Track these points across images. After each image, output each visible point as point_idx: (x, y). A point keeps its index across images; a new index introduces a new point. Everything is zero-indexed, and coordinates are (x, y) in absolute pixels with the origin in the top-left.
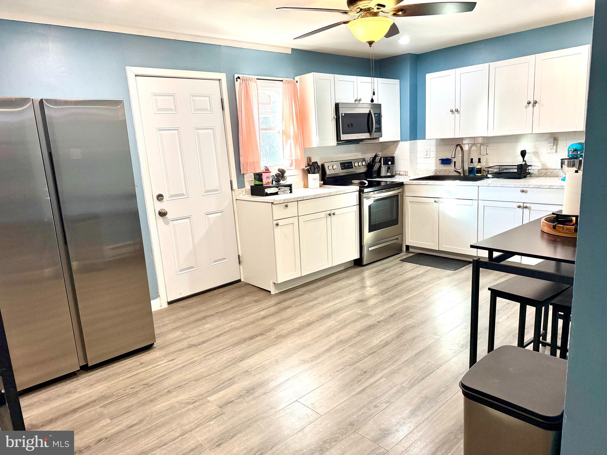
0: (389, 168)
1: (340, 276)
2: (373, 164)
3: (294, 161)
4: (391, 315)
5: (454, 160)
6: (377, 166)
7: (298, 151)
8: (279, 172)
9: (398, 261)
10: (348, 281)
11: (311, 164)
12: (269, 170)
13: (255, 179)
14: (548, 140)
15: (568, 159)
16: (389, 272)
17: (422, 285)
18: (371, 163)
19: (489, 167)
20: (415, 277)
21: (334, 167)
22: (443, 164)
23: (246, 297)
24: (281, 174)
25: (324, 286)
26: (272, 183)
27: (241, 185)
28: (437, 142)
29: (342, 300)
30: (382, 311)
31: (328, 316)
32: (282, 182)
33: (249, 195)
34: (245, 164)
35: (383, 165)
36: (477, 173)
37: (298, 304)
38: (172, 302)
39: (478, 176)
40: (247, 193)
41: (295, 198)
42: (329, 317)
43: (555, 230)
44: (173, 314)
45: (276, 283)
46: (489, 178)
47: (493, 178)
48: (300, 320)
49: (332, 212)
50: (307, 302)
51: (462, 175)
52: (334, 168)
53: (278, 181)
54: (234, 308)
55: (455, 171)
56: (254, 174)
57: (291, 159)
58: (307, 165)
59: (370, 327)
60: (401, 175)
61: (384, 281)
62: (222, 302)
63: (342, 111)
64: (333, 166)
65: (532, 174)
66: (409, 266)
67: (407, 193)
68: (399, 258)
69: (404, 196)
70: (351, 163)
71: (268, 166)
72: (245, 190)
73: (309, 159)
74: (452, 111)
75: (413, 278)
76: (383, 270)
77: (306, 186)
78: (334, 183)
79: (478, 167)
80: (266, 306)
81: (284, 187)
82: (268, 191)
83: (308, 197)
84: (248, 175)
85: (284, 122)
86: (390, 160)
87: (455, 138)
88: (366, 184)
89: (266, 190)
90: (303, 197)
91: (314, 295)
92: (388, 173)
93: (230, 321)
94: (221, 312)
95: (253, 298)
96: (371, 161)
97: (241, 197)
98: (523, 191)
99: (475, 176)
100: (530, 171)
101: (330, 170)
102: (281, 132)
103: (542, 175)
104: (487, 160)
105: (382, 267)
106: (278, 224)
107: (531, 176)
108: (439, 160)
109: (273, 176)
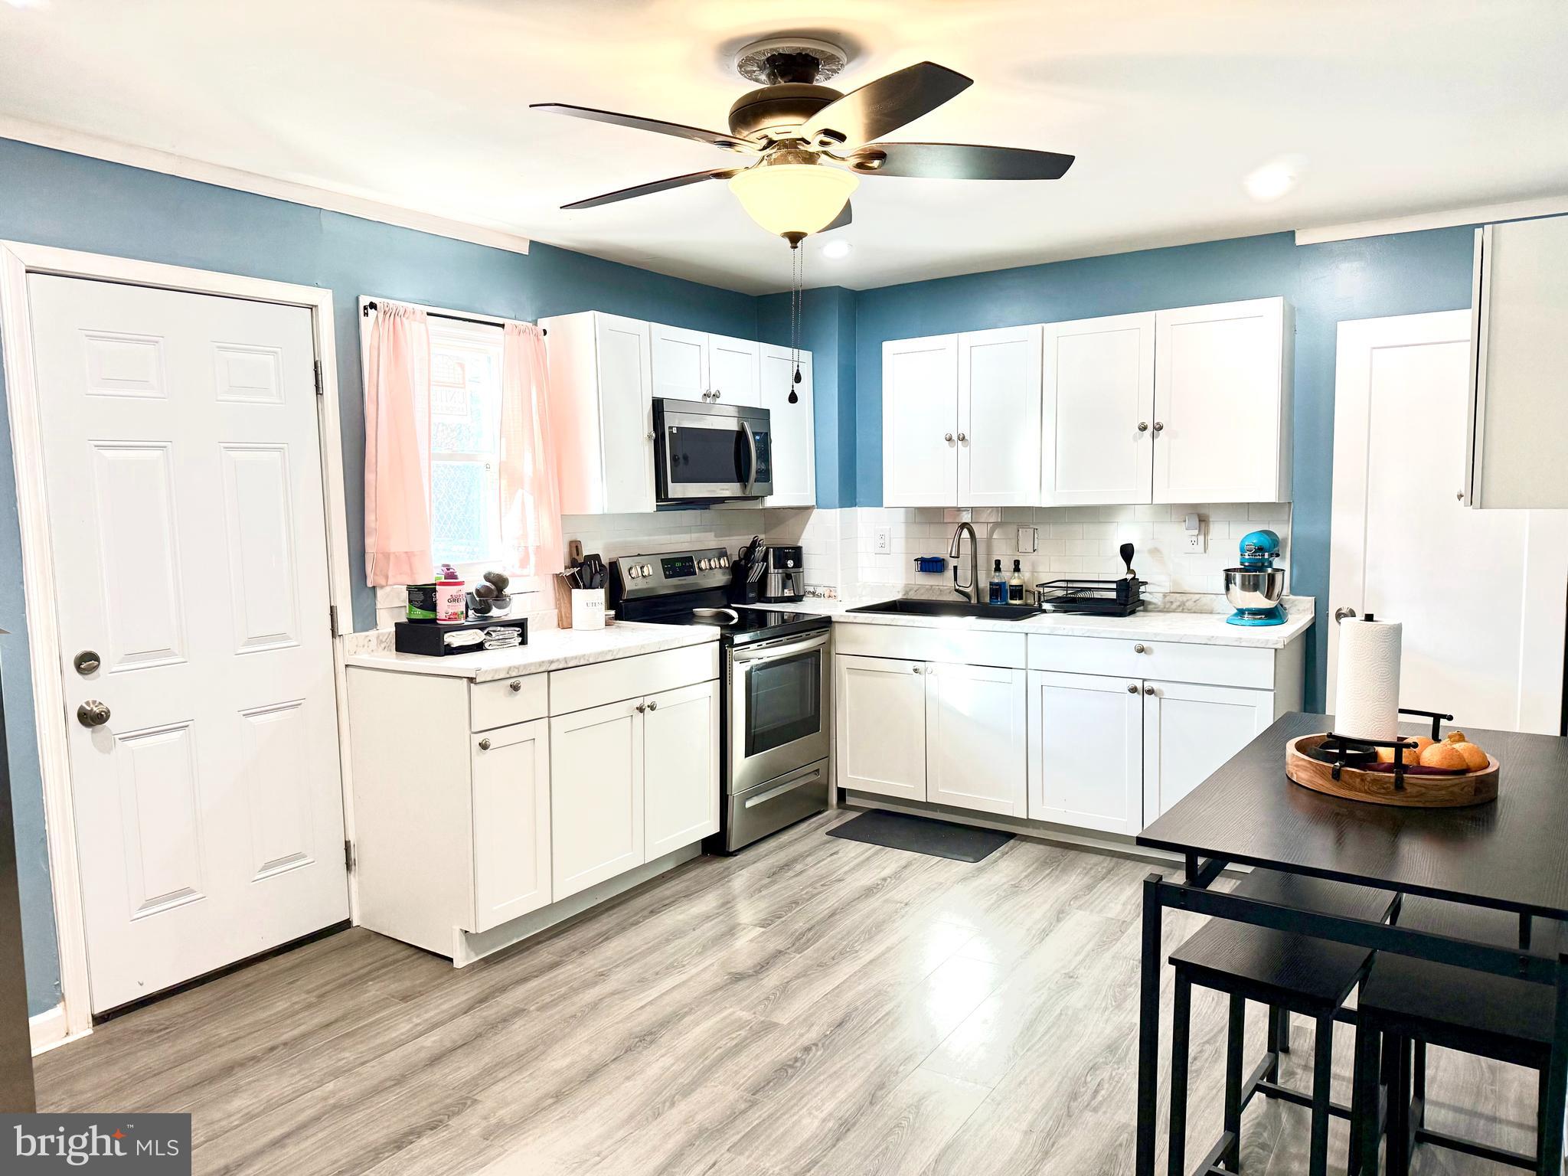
0: (788, 577)
1: (668, 893)
2: (746, 564)
3: (531, 550)
4: (838, 1022)
5: (952, 563)
6: (759, 568)
7: (546, 522)
8: (488, 584)
9: (821, 835)
10: (693, 910)
11: (581, 560)
12: (455, 577)
13: (410, 601)
14: (1185, 521)
15: (1240, 570)
16: (804, 874)
17: (903, 912)
18: (743, 562)
19: (1043, 585)
20: (878, 885)
21: (645, 569)
22: (925, 571)
23: (371, 983)
24: (493, 587)
25: (622, 928)
26: (467, 616)
27: (365, 619)
28: (907, 513)
29: (684, 977)
30: (809, 1009)
31: (648, 1039)
32: (495, 612)
33: (390, 650)
34: (380, 556)
35: (774, 568)
36: (1011, 599)
37: (547, 998)
38: (109, 1015)
39: (1016, 605)
40: (383, 646)
41: (543, 662)
42: (651, 1042)
43: (1339, 783)
44: (110, 1062)
45: (472, 931)
46: (1045, 611)
47: (1054, 611)
48: (561, 1061)
49: (648, 701)
50: (575, 991)
51: (974, 601)
52: (646, 573)
53: (483, 609)
54: (331, 1028)
55: (957, 590)
56: (410, 588)
57: (523, 544)
58: (568, 562)
59: (784, 1071)
60: (819, 596)
61: (796, 903)
62: (289, 1004)
63: (672, 421)
64: (642, 568)
65: (1150, 603)
66: (852, 850)
67: (841, 646)
68: (822, 825)
69: (833, 653)
70: (690, 559)
71: (452, 564)
72: (378, 637)
73: (575, 546)
74: (950, 439)
75: (874, 890)
76: (786, 865)
77: (565, 622)
78: (643, 616)
79: (1015, 582)
80: (443, 1012)
81: (502, 629)
82: (454, 639)
83: (580, 659)
84: (388, 589)
85: (503, 440)
86: (790, 557)
87: (959, 506)
88: (733, 618)
89: (446, 636)
90: (565, 658)
91: (593, 961)
92: (786, 591)
93: (317, 1077)
94: (285, 1044)
95: (394, 987)
96: (742, 557)
97: (364, 658)
98: (1141, 650)
99: (1007, 604)
100: (1142, 597)
101: (633, 578)
102: (495, 468)
103: (1174, 606)
104: (1034, 565)
105: (782, 857)
106: (485, 744)
107: (1145, 610)
108: (915, 560)
109: (468, 594)
